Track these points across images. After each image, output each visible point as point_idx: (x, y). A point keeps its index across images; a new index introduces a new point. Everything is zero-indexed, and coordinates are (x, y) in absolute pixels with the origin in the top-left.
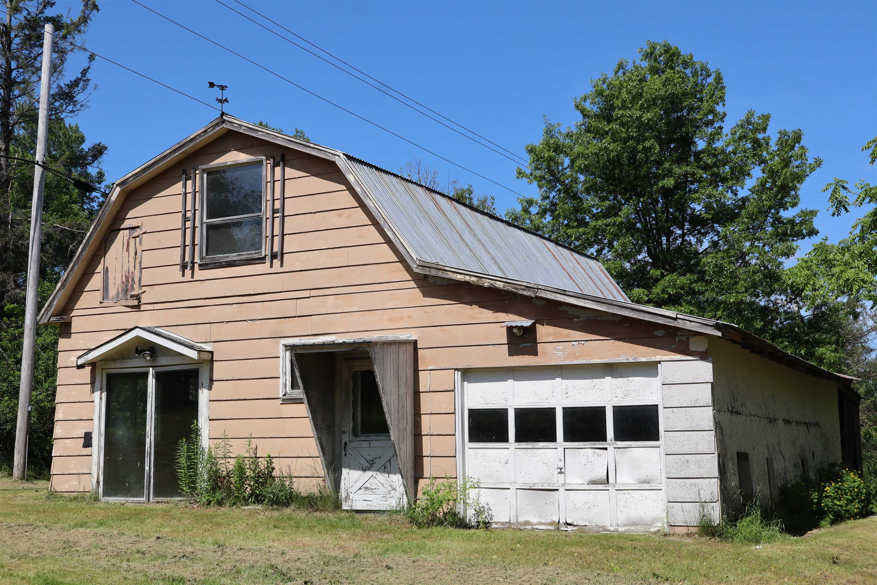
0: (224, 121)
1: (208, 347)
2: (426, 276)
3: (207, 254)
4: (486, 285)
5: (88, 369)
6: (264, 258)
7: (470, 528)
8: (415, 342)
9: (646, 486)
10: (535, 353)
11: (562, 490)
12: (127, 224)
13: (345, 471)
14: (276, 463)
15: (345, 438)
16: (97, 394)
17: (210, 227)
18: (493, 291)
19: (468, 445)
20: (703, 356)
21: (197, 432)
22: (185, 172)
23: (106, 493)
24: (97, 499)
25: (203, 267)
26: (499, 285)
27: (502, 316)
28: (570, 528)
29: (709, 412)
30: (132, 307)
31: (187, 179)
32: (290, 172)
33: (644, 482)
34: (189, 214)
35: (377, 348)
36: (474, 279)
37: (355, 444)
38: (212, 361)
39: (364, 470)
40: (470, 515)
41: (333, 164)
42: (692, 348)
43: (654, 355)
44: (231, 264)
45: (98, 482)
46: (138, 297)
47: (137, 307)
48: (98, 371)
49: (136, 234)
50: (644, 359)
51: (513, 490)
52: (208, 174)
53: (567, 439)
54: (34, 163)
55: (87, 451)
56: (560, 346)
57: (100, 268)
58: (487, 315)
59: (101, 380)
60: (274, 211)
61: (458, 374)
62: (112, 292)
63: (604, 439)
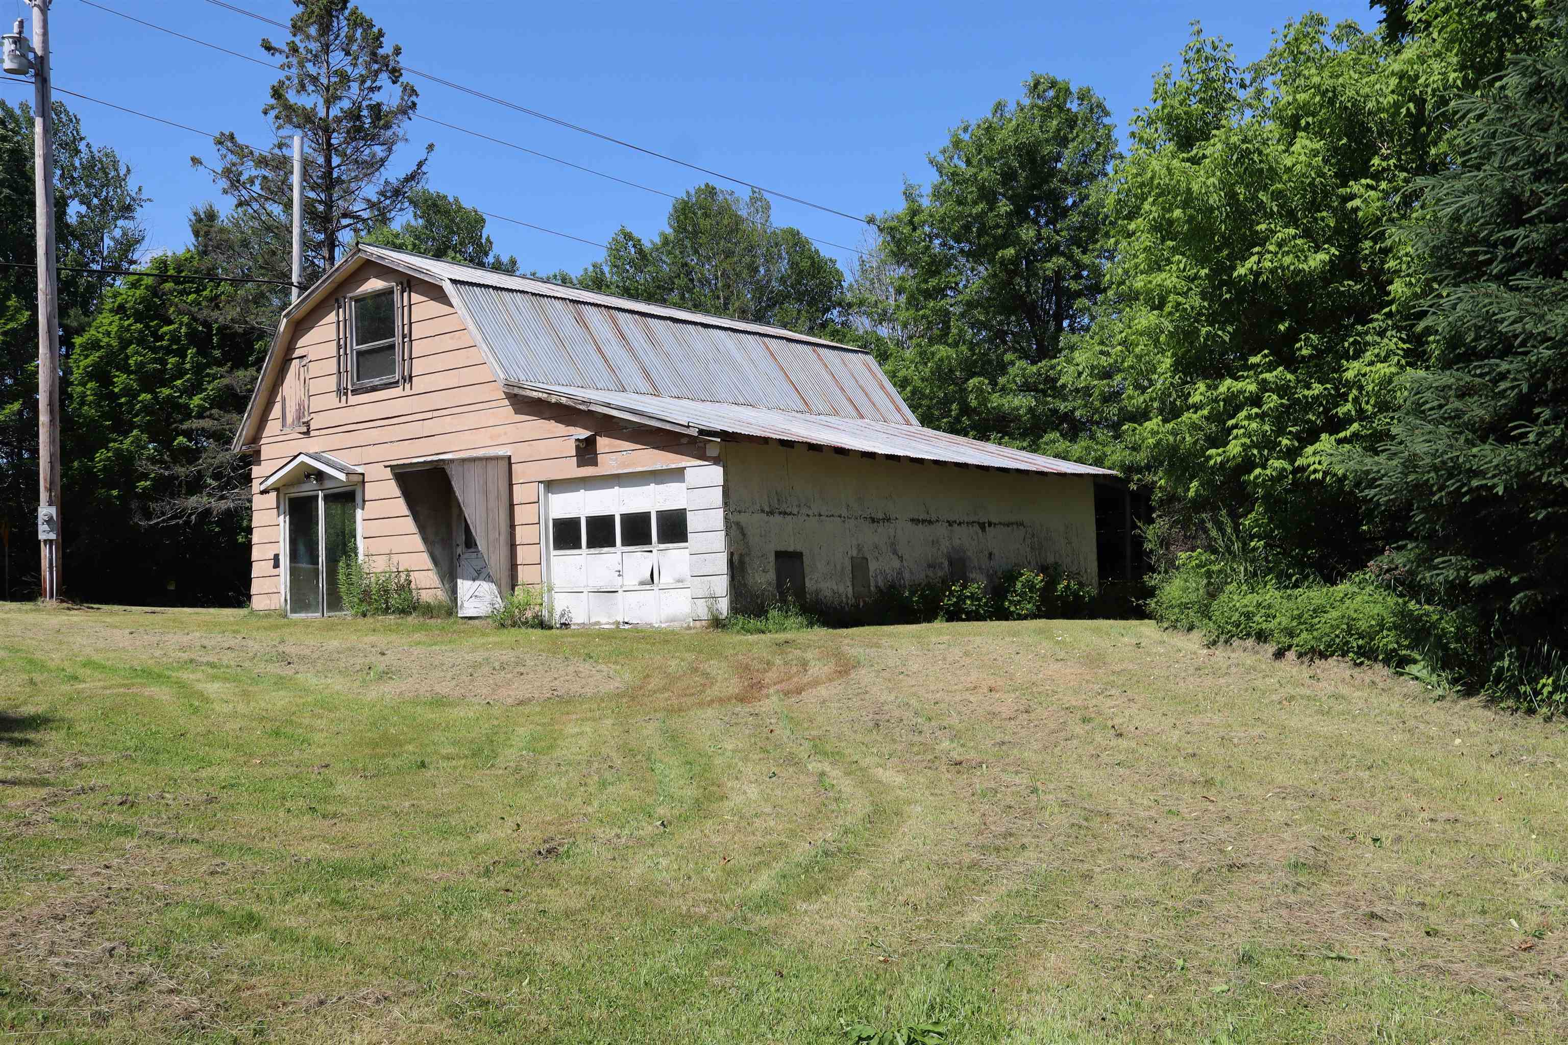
0: (359, 250)
1: (360, 470)
2: (516, 395)
3: (358, 379)
4: (553, 401)
5: (273, 495)
6: (397, 382)
7: (551, 628)
8: (510, 457)
9: (680, 585)
10: (595, 464)
11: (620, 591)
12: (297, 353)
13: (459, 581)
14: (413, 576)
15: (459, 551)
16: (282, 517)
17: (360, 354)
18: (558, 405)
19: (554, 553)
20: (716, 461)
21: (355, 550)
22: (337, 300)
23: (293, 611)
24: (286, 616)
25: (355, 392)
26: (564, 400)
27: (572, 430)
28: (627, 627)
29: (720, 514)
30: (303, 433)
31: (339, 307)
32: (415, 297)
33: (679, 581)
34: (342, 342)
35: (453, 466)
36: (545, 395)
37: (466, 556)
38: (363, 482)
39: (474, 580)
40: (556, 619)
41: (440, 288)
42: (708, 454)
43: (682, 461)
44: (374, 389)
45: (286, 600)
46: (307, 424)
47: (307, 433)
48: (282, 495)
49: (304, 363)
50: (673, 466)
51: (585, 593)
52: (356, 301)
53: (623, 544)
54: (292, 284)
55: (276, 572)
56: (613, 456)
57: (279, 398)
58: (560, 429)
59: (285, 506)
60: (404, 337)
61: (542, 486)
62: (289, 420)
63: (649, 542)
